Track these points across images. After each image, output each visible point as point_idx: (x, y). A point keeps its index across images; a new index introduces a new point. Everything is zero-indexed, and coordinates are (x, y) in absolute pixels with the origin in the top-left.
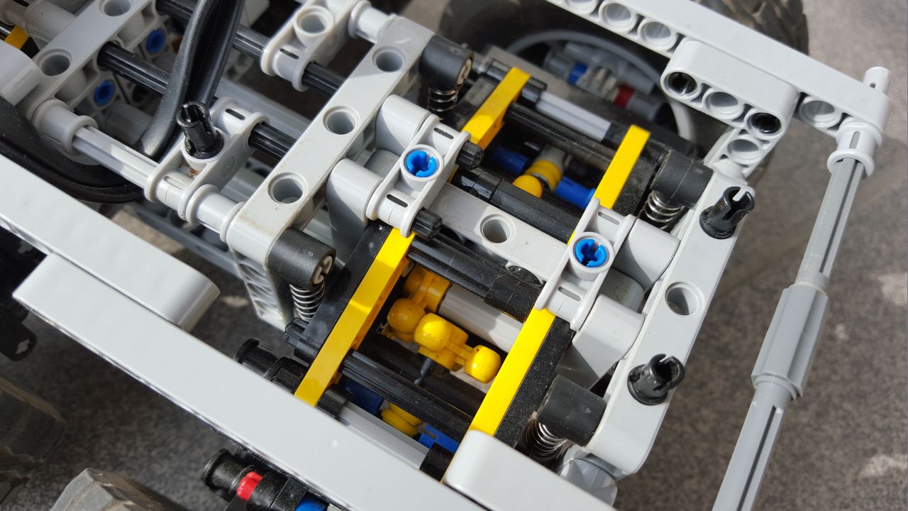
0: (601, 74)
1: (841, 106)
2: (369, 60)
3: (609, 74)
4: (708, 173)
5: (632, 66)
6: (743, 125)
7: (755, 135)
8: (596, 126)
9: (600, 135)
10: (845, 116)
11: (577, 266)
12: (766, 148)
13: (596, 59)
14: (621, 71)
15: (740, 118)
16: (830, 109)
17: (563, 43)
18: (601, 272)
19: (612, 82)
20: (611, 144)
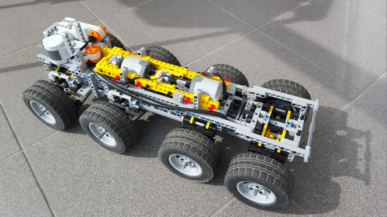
0: (282, 105)
1: (313, 104)
2: (257, 107)
3: (283, 105)
4: (299, 114)
5: (286, 103)
6: (302, 108)
7: (304, 109)
8: (284, 111)
9: (285, 112)
10: (314, 105)
11: (288, 125)
12: (306, 110)
13: (280, 103)
14: (284, 104)
15: (302, 107)
16: (312, 105)
17: (275, 102)
18: (290, 125)
19: (283, 106)
20: (286, 113)
